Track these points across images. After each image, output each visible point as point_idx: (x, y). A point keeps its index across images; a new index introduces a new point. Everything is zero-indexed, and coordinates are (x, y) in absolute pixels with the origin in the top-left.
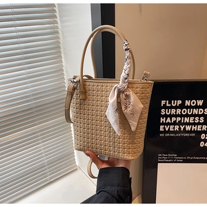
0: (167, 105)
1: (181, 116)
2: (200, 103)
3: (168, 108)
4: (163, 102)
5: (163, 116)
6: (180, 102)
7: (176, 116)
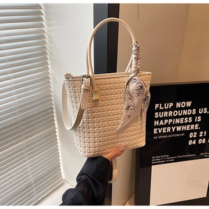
0: (161, 108)
1: (173, 117)
2: (189, 104)
3: (162, 111)
4: (157, 106)
5: (157, 119)
6: (171, 104)
7: (168, 118)
